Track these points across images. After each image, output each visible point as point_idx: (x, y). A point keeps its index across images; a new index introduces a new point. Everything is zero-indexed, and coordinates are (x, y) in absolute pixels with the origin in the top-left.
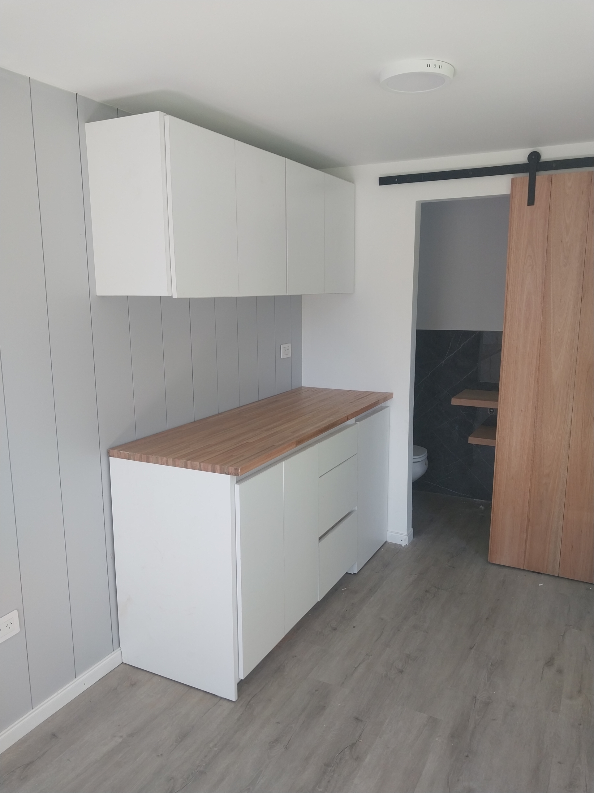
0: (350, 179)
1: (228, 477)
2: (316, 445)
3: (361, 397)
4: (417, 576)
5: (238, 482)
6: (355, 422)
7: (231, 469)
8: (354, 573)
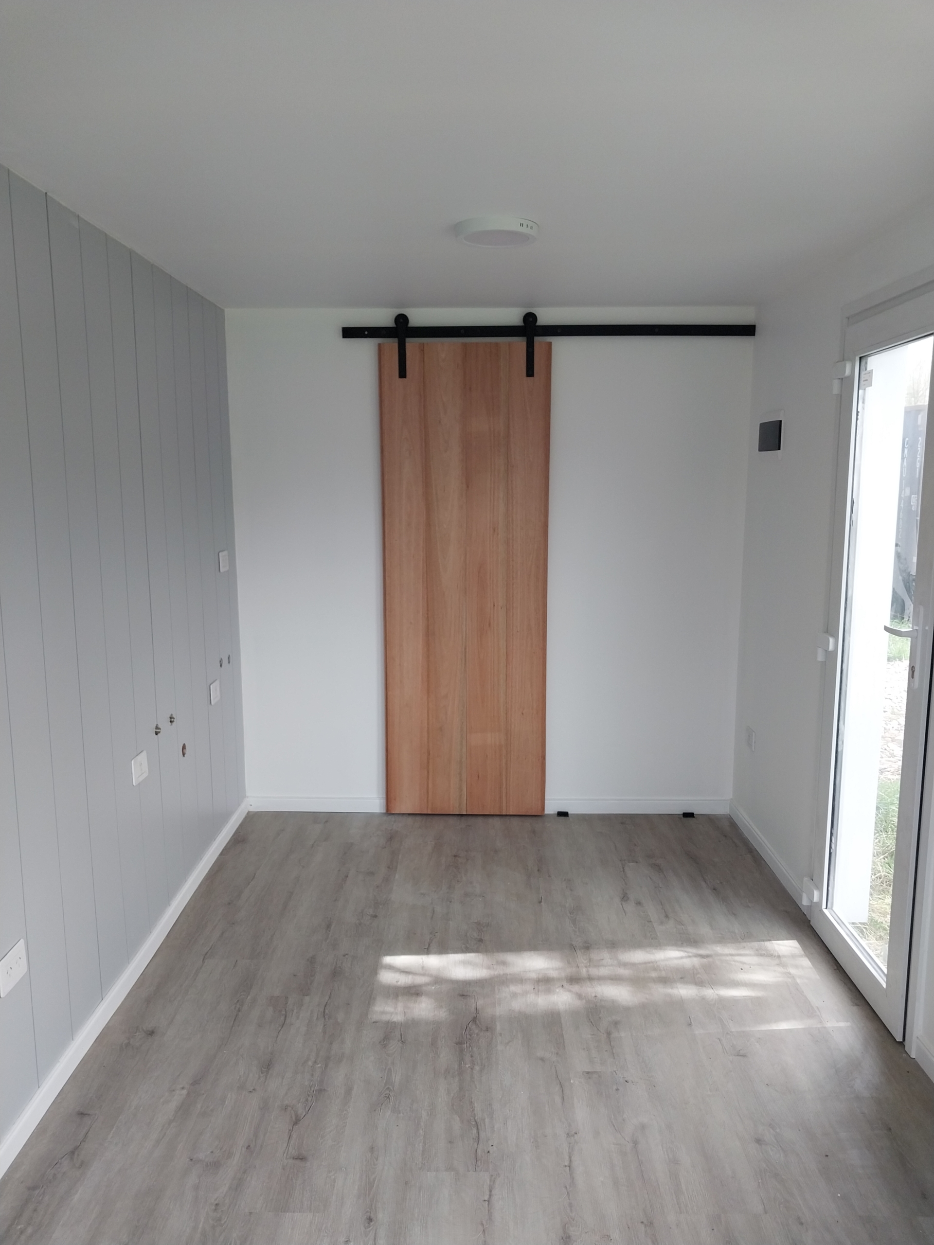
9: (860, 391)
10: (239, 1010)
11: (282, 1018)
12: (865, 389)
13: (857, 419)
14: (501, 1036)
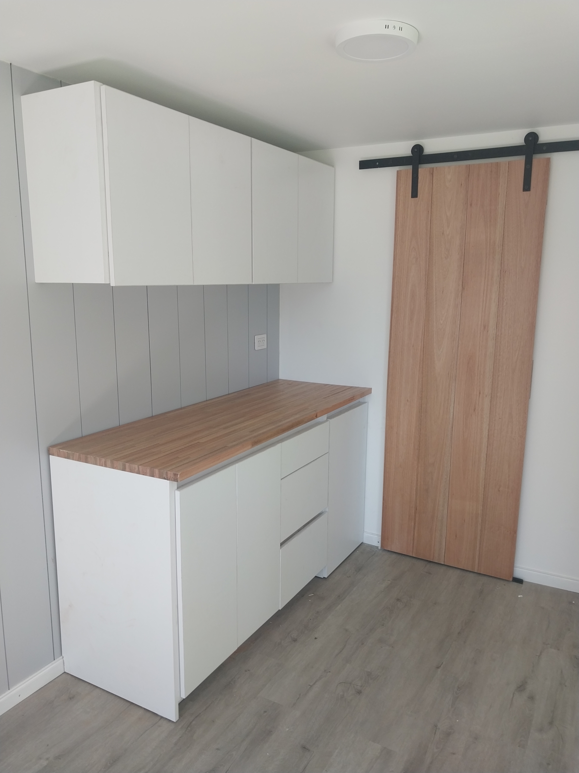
0: (330, 163)
1: (167, 482)
2: (278, 445)
3: (338, 392)
4: (389, 582)
5: (179, 488)
6: (326, 419)
7: (170, 474)
8: (324, 577)
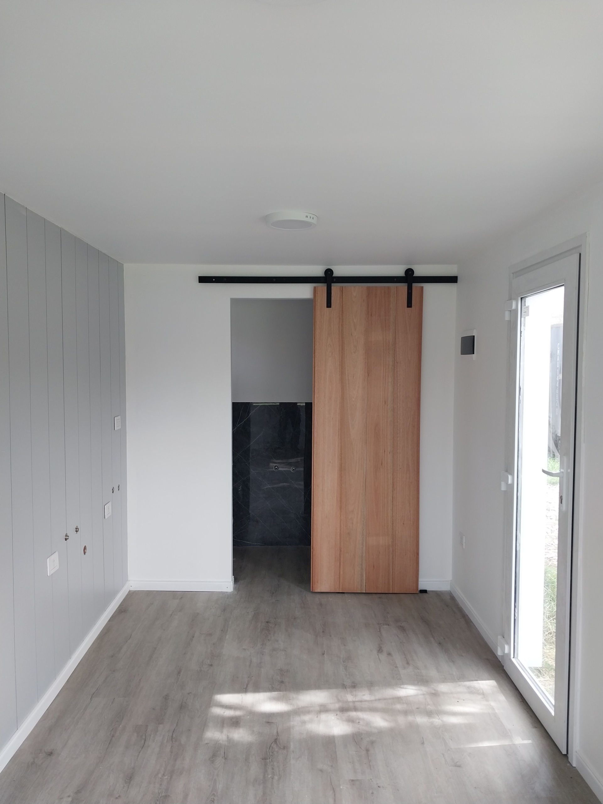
9: (522, 319)
10: (113, 736)
11: (143, 742)
12: (525, 318)
13: (521, 336)
14: (293, 753)
